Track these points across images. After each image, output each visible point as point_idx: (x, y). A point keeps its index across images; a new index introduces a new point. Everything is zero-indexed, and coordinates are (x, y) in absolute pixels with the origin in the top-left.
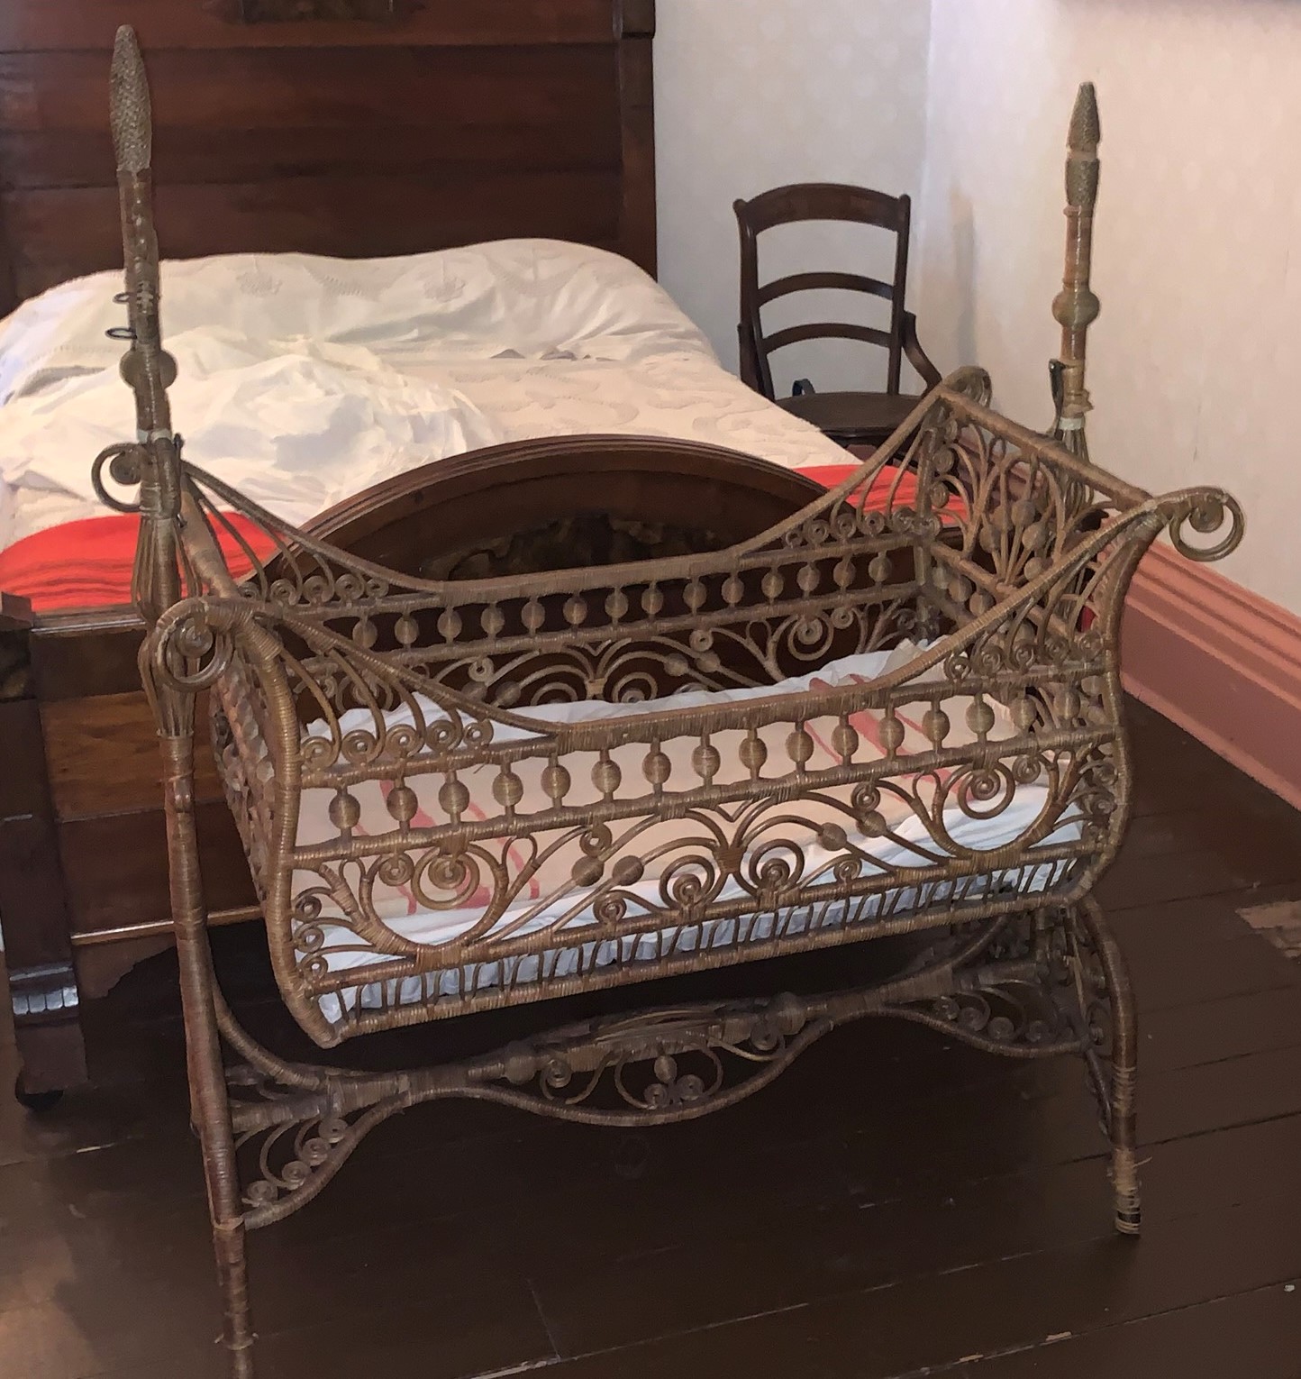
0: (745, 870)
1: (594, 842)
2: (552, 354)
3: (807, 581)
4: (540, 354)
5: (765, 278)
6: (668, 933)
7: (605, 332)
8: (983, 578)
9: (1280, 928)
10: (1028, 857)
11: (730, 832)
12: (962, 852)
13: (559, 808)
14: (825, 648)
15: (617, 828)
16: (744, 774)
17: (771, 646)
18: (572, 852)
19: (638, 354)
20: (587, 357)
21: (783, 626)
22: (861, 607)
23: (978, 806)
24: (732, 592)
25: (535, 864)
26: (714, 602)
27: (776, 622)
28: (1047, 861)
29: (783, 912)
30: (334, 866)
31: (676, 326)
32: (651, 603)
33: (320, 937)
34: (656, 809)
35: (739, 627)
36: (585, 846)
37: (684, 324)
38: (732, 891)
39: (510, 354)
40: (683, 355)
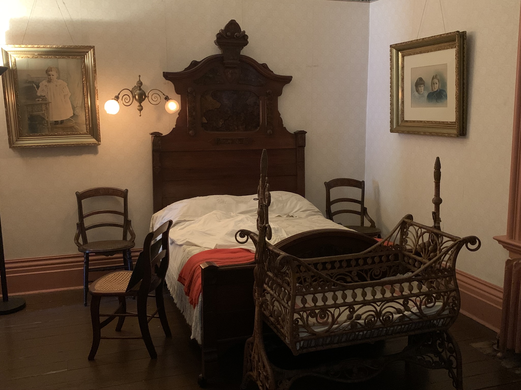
0: (381, 318)
1: (351, 310)
2: (288, 216)
3: (377, 259)
4: (286, 216)
5: (331, 200)
6: (365, 332)
7: (299, 211)
8: (419, 258)
9: (481, 348)
10: (439, 317)
11: (378, 309)
12: (425, 316)
13: (345, 302)
14: (381, 275)
15: (356, 307)
16: (381, 296)
17: (369, 275)
18: (347, 312)
19: (307, 216)
20: (296, 217)
21: (371, 271)
22: (388, 266)
23: (429, 305)
24: (361, 262)
25: (340, 315)
26: (357, 264)
27: (370, 269)
28: (442, 318)
29: (388, 328)
30: (301, 313)
31: (315, 210)
32: (344, 264)
33: (298, 329)
34: (365, 303)
35: (362, 271)
36: (350, 311)
37: (317, 210)
38: (379, 323)
39: (279, 216)
40: (318, 216)
